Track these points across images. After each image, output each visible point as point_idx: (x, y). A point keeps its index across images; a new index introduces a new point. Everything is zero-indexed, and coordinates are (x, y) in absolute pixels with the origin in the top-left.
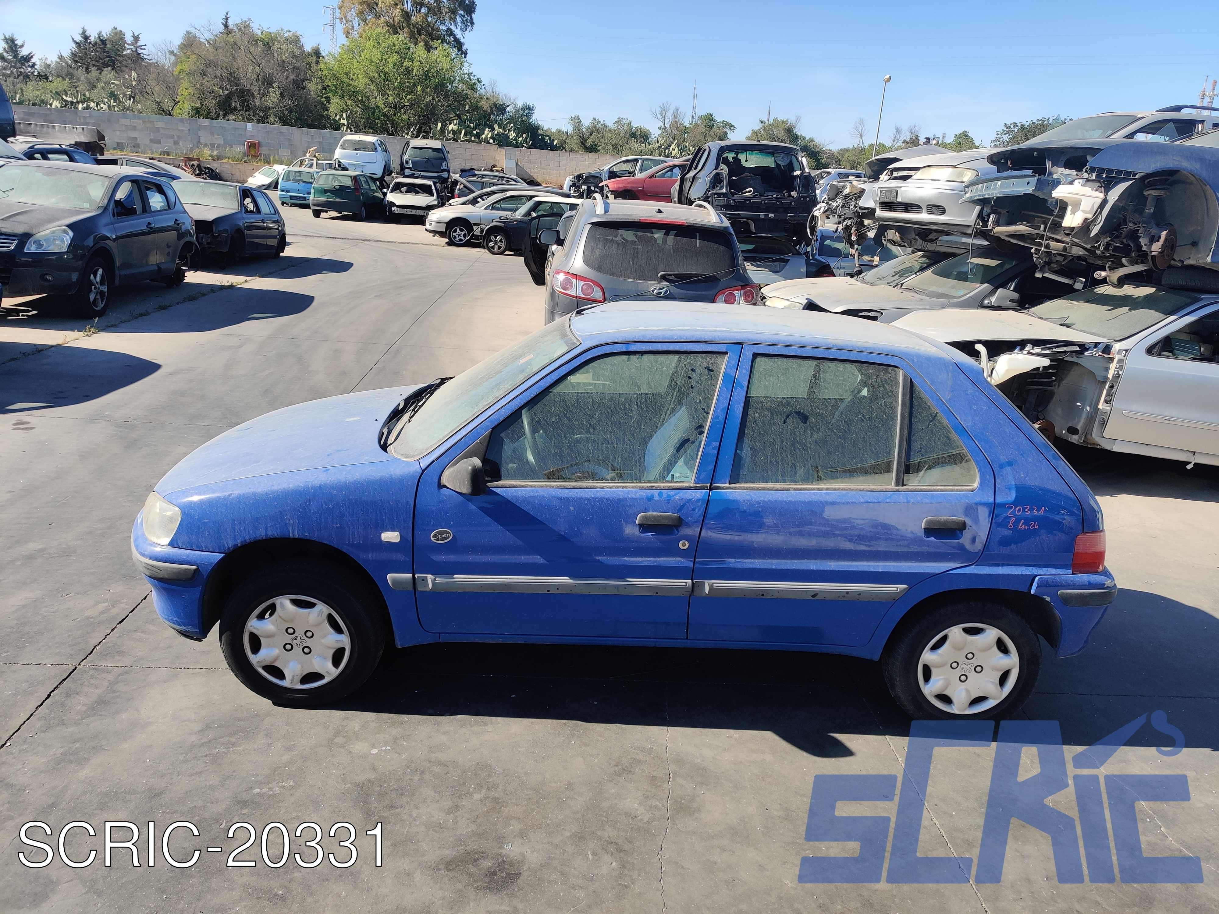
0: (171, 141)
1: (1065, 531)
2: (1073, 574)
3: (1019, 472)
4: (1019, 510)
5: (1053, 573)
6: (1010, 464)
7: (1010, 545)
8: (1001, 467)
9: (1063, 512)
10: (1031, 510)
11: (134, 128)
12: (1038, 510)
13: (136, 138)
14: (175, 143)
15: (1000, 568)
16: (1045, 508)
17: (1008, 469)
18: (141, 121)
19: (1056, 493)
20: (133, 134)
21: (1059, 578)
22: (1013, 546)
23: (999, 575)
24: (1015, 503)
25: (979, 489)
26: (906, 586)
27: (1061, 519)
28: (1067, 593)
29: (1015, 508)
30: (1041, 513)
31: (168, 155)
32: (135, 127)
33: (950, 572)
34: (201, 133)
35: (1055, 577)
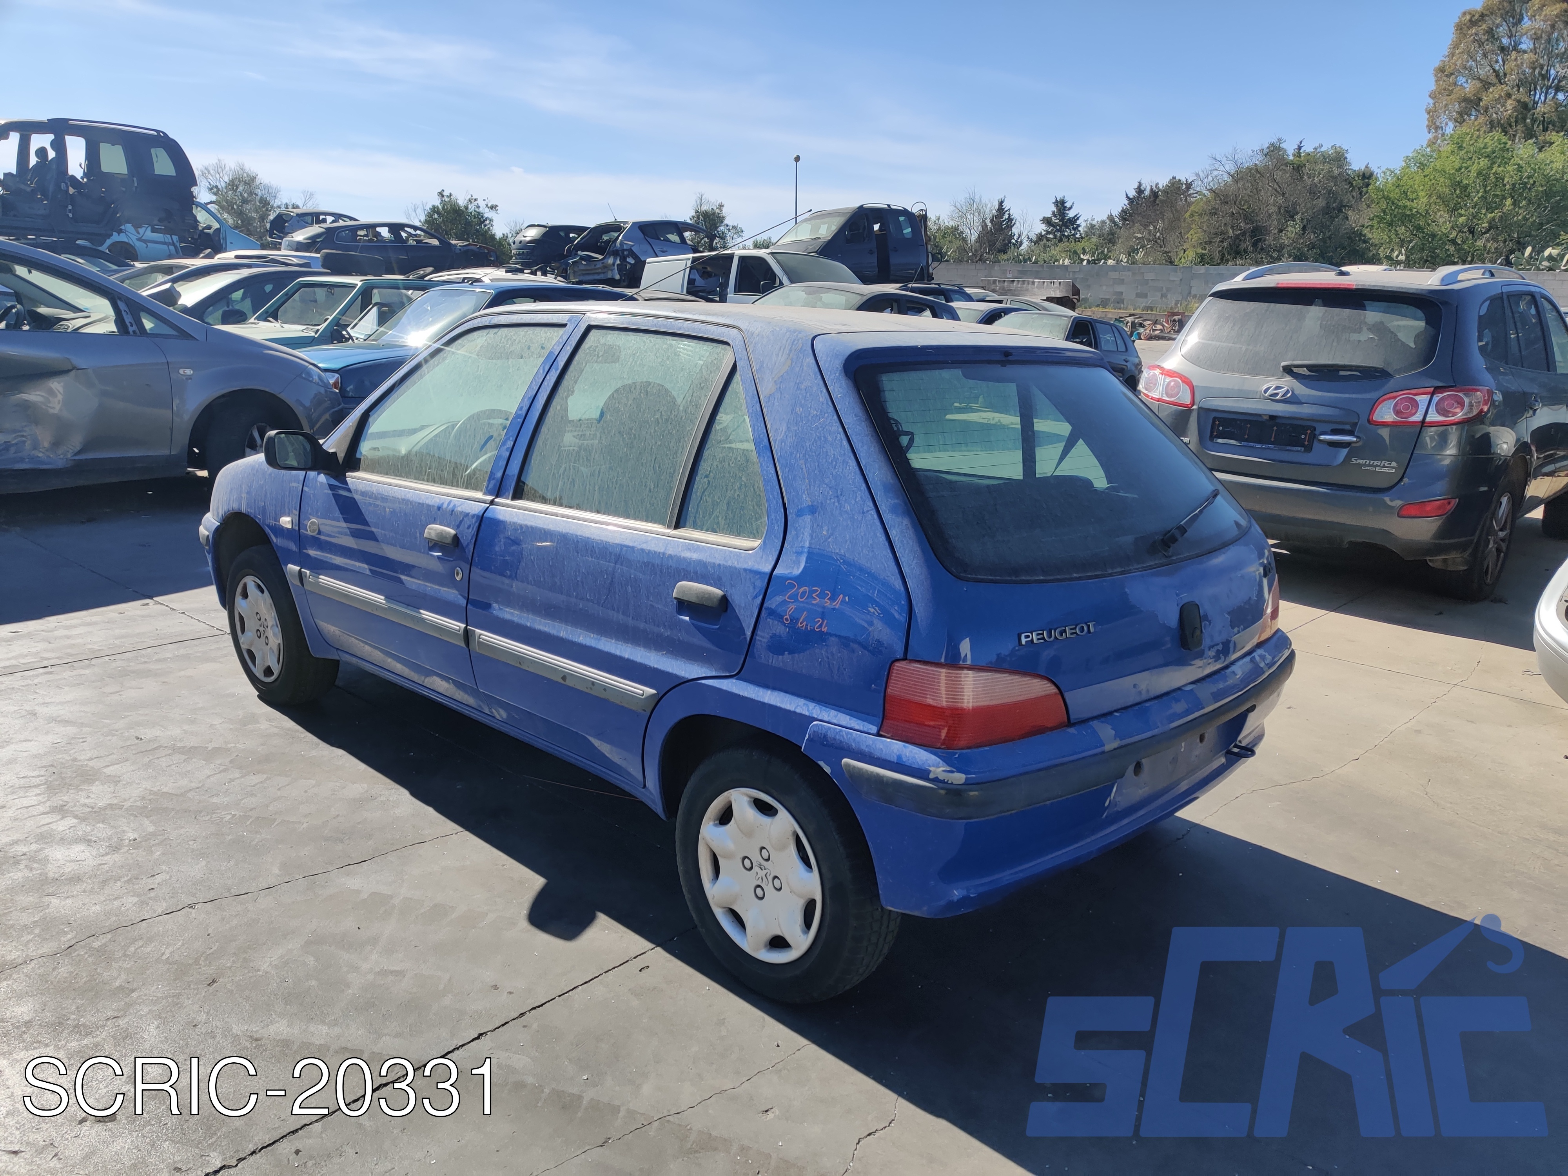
0: (1159, 294)
1: (871, 648)
2: (878, 735)
3: (822, 527)
4: (804, 593)
5: (844, 723)
6: (813, 510)
7: (783, 654)
8: (800, 513)
9: (872, 610)
10: (822, 596)
11: (1122, 282)
12: (833, 599)
13: (1122, 293)
14: (1162, 296)
15: (769, 692)
16: (844, 597)
17: (808, 518)
18: (1130, 273)
19: (870, 574)
20: (1119, 288)
21: (847, 734)
22: (787, 657)
23: (763, 704)
24: (800, 580)
25: (760, 548)
26: (653, 691)
27: (867, 622)
28: (854, 767)
29: (799, 588)
30: (837, 604)
31: (1152, 310)
32: (1123, 279)
33: (703, 682)
34: (1193, 283)
35: (841, 730)
